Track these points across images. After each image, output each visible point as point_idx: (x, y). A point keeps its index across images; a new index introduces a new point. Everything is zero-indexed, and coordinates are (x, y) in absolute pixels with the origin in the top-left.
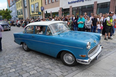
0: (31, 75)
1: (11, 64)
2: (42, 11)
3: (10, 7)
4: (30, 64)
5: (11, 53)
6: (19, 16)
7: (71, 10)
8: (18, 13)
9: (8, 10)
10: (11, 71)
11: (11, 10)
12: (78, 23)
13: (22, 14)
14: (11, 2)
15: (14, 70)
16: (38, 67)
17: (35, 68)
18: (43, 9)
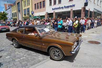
0: (21, 60)
1: (7, 53)
2: (32, 14)
3: (6, 10)
4: (21, 53)
5: (7, 46)
6: (14, 18)
7: (54, 15)
8: (13, 15)
9: (5, 13)
10: (7, 58)
11: (7, 13)
12: (58, 24)
13: (16, 16)
14: (7, 6)
15: (9, 57)
16: (26, 55)
17: (25, 56)
18: (33, 13)
